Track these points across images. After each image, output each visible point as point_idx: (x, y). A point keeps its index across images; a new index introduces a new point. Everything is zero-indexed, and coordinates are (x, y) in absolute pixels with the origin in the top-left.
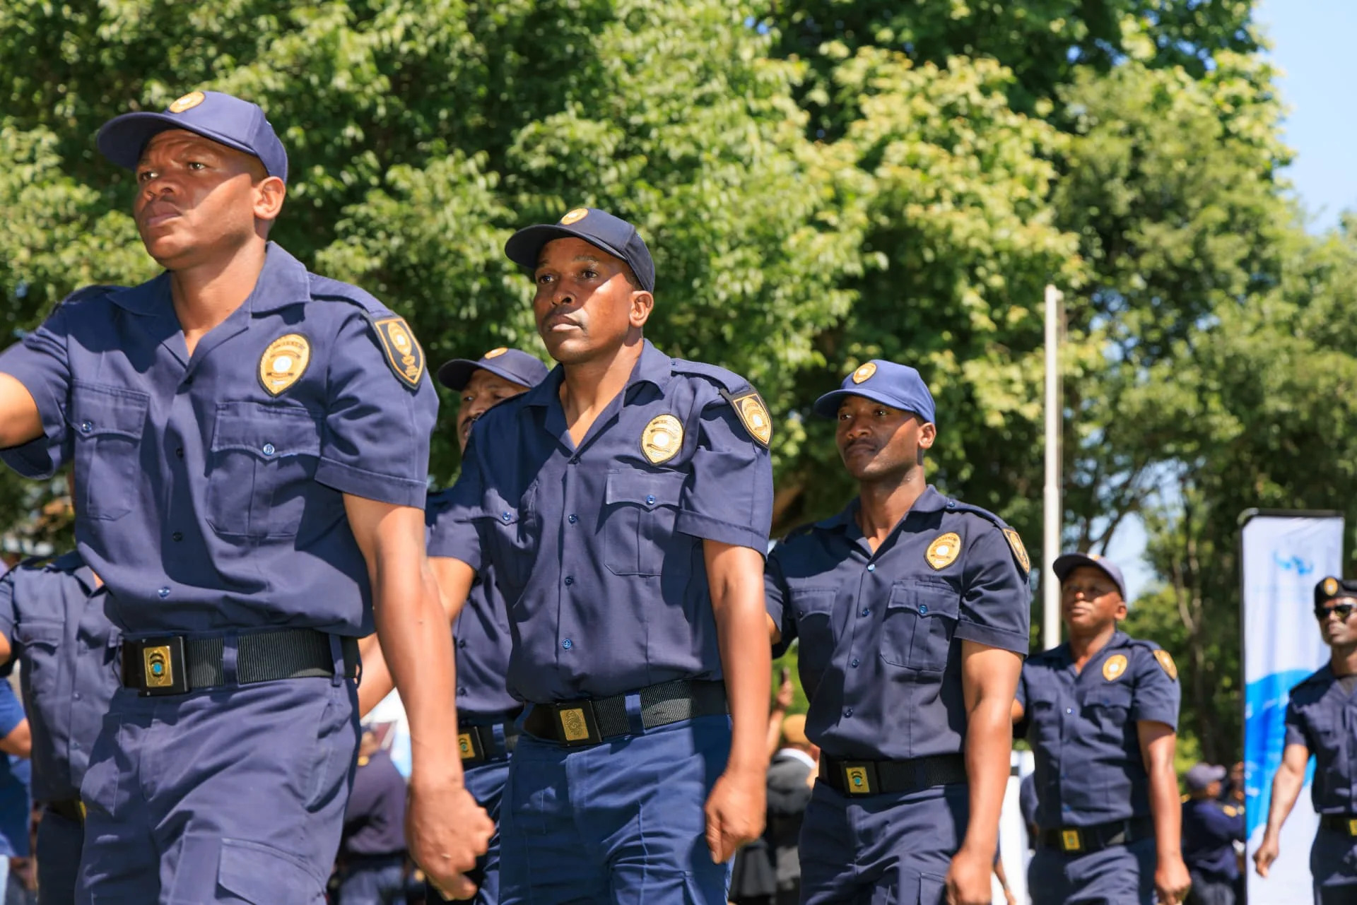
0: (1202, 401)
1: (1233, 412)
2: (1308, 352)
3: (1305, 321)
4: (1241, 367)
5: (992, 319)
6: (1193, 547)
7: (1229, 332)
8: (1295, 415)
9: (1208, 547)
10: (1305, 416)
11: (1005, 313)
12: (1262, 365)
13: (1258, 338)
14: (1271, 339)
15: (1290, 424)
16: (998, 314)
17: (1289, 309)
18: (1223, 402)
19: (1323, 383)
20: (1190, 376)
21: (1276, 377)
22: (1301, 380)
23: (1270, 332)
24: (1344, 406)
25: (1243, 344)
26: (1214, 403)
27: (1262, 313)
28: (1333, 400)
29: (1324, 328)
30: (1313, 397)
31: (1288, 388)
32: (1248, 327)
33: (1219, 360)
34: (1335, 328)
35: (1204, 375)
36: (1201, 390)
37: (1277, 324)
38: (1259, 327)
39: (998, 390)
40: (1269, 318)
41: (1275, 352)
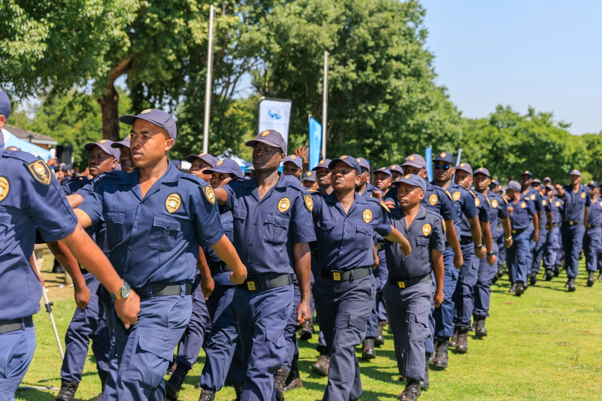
0: (268, 39)
1: (279, 43)
2: (305, 24)
3: (305, 12)
4: (282, 28)
5: (198, 7)
6: (267, 84)
7: (279, 15)
8: (299, 44)
9: (272, 84)
10: (302, 45)
11: (203, 6)
12: (290, 28)
13: (288, 19)
14: (293, 19)
15: (297, 47)
16: (200, 6)
17: (299, 9)
18: (275, 39)
19: (309, 34)
20: (264, 30)
21: (293, 32)
22: (302, 32)
23: (292, 16)
24: (316, 42)
25: (283, 20)
26: (272, 40)
27: (290, 9)
28: (312, 41)
29: (311, 15)
30: (306, 39)
31: (297, 36)
32: (285, 14)
33: (275, 25)
34: (314, 16)
35: (270, 30)
36: (268, 35)
37: (295, 14)
38: (289, 14)
39: (200, 31)
40: (292, 11)
41: (294, 24)
